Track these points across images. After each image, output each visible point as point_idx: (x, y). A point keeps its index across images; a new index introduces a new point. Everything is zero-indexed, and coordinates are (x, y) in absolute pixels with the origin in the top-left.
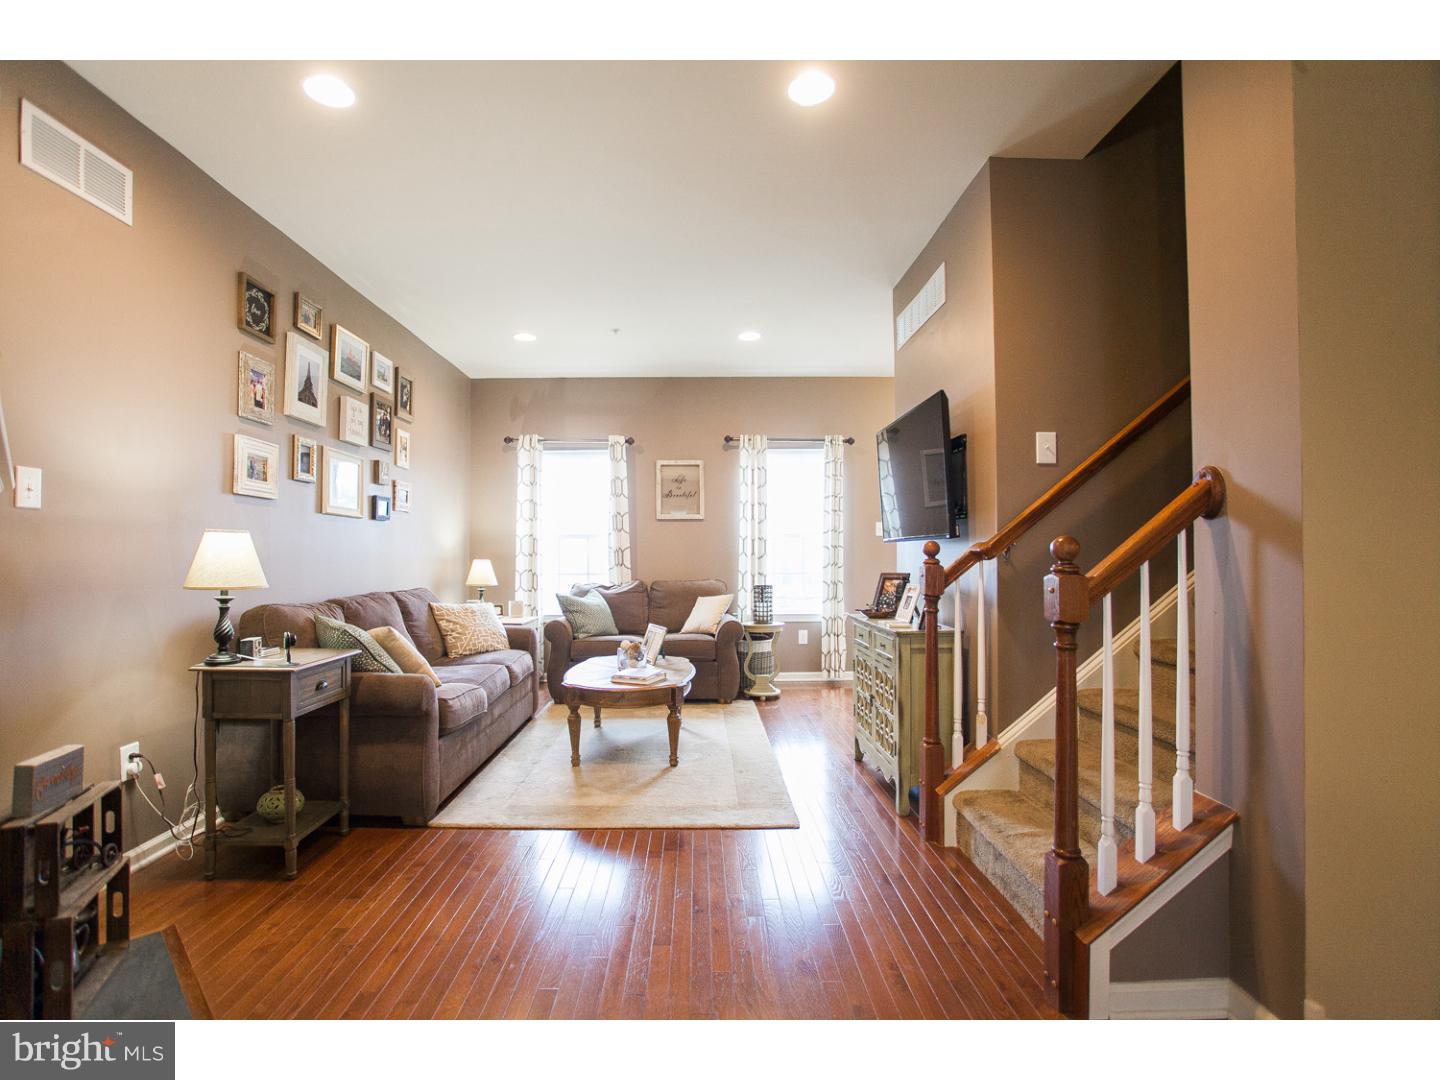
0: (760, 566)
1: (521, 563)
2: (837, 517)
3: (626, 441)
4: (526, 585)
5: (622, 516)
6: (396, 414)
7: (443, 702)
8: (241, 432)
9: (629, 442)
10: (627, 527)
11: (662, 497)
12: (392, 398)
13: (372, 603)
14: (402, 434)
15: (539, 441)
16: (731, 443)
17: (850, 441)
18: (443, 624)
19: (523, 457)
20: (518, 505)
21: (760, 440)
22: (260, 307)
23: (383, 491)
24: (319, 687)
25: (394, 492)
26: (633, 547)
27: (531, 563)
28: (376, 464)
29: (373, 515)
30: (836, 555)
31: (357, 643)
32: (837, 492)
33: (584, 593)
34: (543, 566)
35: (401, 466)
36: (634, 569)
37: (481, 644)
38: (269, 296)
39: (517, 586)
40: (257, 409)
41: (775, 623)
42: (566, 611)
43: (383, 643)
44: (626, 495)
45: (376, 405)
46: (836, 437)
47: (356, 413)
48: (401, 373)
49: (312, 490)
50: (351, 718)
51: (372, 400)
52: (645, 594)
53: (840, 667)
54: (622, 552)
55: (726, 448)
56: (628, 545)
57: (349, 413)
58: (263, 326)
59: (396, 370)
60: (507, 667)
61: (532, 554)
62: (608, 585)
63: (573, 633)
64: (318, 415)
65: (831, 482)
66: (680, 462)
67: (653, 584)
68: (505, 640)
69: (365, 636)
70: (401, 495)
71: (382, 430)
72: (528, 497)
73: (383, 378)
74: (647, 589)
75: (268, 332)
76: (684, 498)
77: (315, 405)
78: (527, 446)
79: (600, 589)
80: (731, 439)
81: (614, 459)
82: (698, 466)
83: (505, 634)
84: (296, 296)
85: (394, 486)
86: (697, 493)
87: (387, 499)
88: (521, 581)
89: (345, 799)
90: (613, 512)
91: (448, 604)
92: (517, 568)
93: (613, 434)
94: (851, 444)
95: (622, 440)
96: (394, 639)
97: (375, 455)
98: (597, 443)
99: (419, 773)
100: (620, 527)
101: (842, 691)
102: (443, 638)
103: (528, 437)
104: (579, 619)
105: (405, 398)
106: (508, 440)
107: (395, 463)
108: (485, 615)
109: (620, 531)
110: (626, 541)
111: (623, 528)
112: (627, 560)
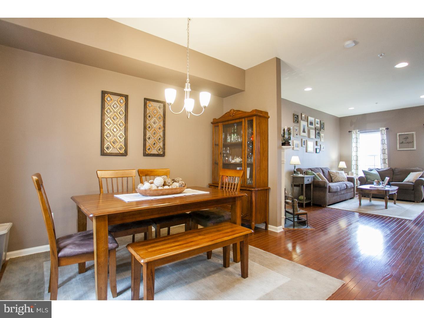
1: (354, 163)
3: (386, 129)
4: (355, 168)
5: (385, 150)
6: (320, 130)
7: (329, 186)
8: (294, 140)
9: (387, 129)
10: (387, 153)
11: (400, 144)
12: (320, 128)
13: (316, 169)
14: (322, 135)
15: (358, 131)
18: (331, 175)
19: (354, 136)
20: (353, 148)
22: (296, 118)
23: (318, 147)
24: (308, 180)
25: (321, 147)
26: (389, 158)
27: (356, 163)
28: (317, 142)
29: (316, 152)
31: (314, 175)
33: (371, 170)
34: (359, 163)
35: (322, 141)
36: (389, 164)
37: (340, 179)
38: (298, 116)
39: (352, 168)
40: (297, 136)
42: (365, 174)
43: (318, 175)
44: (386, 144)
45: (316, 130)
47: (313, 132)
48: (322, 122)
49: (305, 148)
50: (313, 187)
51: (316, 129)
52: (392, 171)
54: (385, 159)
56: (387, 158)
57: (311, 133)
58: (297, 121)
59: (320, 121)
60: (346, 184)
61: (357, 160)
62: (379, 168)
63: (367, 180)
64: (306, 134)
66: (406, 133)
67: (395, 168)
68: (347, 180)
69: (315, 174)
70: (322, 147)
71: (318, 134)
72: (355, 146)
73: (317, 123)
75: (298, 122)
76: (408, 144)
77: (305, 133)
78: (355, 133)
79: (376, 169)
81: (382, 134)
82: (413, 134)
83: (347, 178)
84: (301, 114)
85: (320, 146)
86: (413, 142)
87: (319, 149)
88: (354, 167)
89: (312, 200)
90: (382, 149)
91: (334, 171)
92: (352, 164)
93: (381, 127)
95: (384, 129)
96: (320, 175)
97: (316, 140)
98: (376, 130)
99: (325, 197)
100: (384, 153)
102: (331, 178)
103: (355, 130)
104: (369, 177)
105: (322, 127)
106: (350, 132)
107: (321, 141)
108: (341, 173)
109: (384, 154)
110: (386, 156)
111: (385, 153)
112: (387, 162)
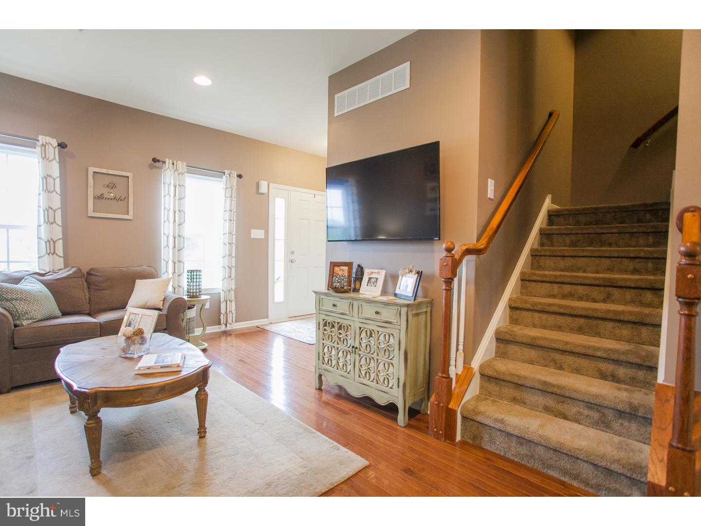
0: (179, 256)
2: (233, 225)
3: (59, 145)
5: (55, 211)
9: (62, 146)
10: (59, 220)
11: (94, 198)
16: (157, 164)
17: (240, 176)
21: (181, 166)
26: (65, 239)
30: (230, 250)
32: (232, 208)
36: (66, 257)
41: (203, 297)
44: (59, 192)
46: (233, 172)
52: (84, 279)
53: (232, 322)
54: (54, 242)
55: (151, 167)
56: (61, 236)
62: (41, 272)
63: (14, 321)
65: (228, 201)
66: (111, 172)
67: (90, 270)
74: (84, 275)
76: (115, 201)
79: (35, 276)
80: (158, 161)
81: (44, 157)
82: (128, 177)
86: (127, 198)
90: (46, 206)
94: (240, 178)
95: (55, 143)
100: (51, 220)
101: (233, 336)
104: (19, 306)
109: (52, 223)
110: (58, 233)
111: (55, 222)
112: (60, 250)
